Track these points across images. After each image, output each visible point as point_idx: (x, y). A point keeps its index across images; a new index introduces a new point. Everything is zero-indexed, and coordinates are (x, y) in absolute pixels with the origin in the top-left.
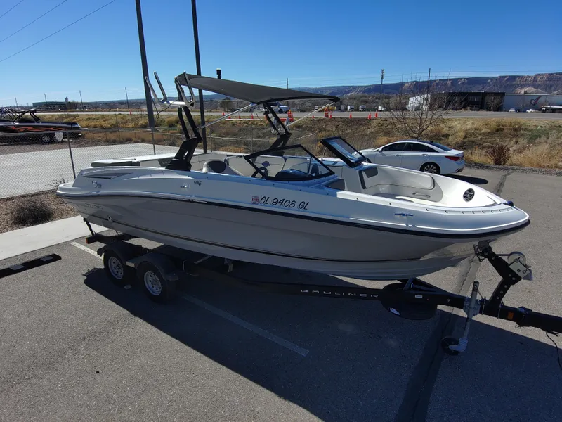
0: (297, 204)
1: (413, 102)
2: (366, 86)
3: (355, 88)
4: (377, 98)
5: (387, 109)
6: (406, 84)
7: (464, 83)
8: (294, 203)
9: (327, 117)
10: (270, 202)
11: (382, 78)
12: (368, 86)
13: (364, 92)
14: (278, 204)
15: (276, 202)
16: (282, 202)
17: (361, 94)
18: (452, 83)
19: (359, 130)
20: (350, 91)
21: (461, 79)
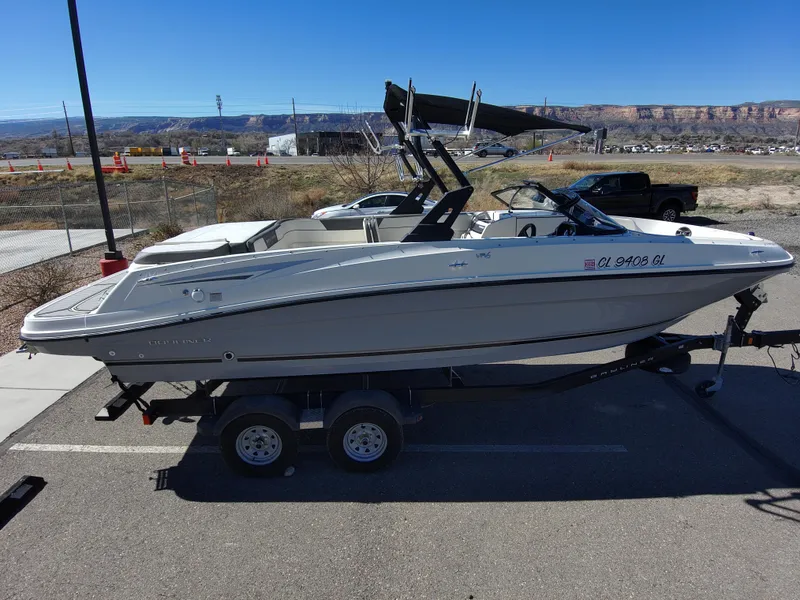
0: (650, 260)
1: (276, 143)
2: (193, 119)
3: (175, 120)
4: (214, 137)
5: (241, 153)
6: (251, 119)
7: (324, 121)
8: (646, 259)
9: (187, 163)
10: (612, 263)
11: (220, 108)
12: (197, 118)
13: (191, 127)
14: (626, 264)
15: (621, 261)
16: (630, 260)
17: (186, 129)
18: (311, 122)
19: (251, 182)
20: (168, 125)
21: (321, 115)
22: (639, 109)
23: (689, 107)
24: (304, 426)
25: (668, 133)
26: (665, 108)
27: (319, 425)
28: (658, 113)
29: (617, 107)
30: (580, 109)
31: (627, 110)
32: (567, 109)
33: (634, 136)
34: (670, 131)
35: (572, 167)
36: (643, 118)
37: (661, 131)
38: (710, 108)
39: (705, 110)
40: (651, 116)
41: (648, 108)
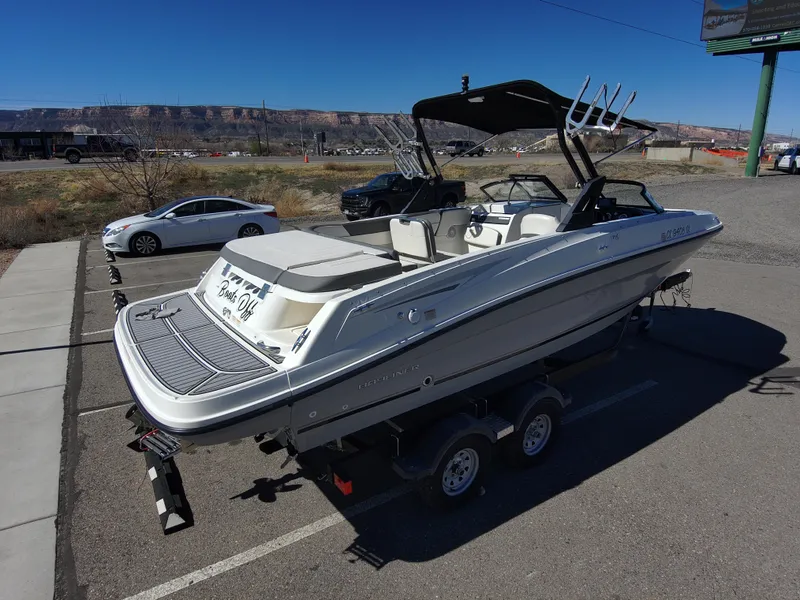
10: (672, 235)
22: (340, 115)
23: (379, 114)
24: (501, 435)
25: (367, 138)
26: (361, 115)
27: (510, 429)
28: (356, 119)
29: (320, 112)
30: (286, 112)
31: (329, 115)
32: (275, 112)
33: (339, 140)
34: (368, 136)
35: (332, 168)
36: (344, 123)
37: (360, 136)
38: (396, 116)
39: (392, 117)
40: (350, 122)
41: (347, 114)
